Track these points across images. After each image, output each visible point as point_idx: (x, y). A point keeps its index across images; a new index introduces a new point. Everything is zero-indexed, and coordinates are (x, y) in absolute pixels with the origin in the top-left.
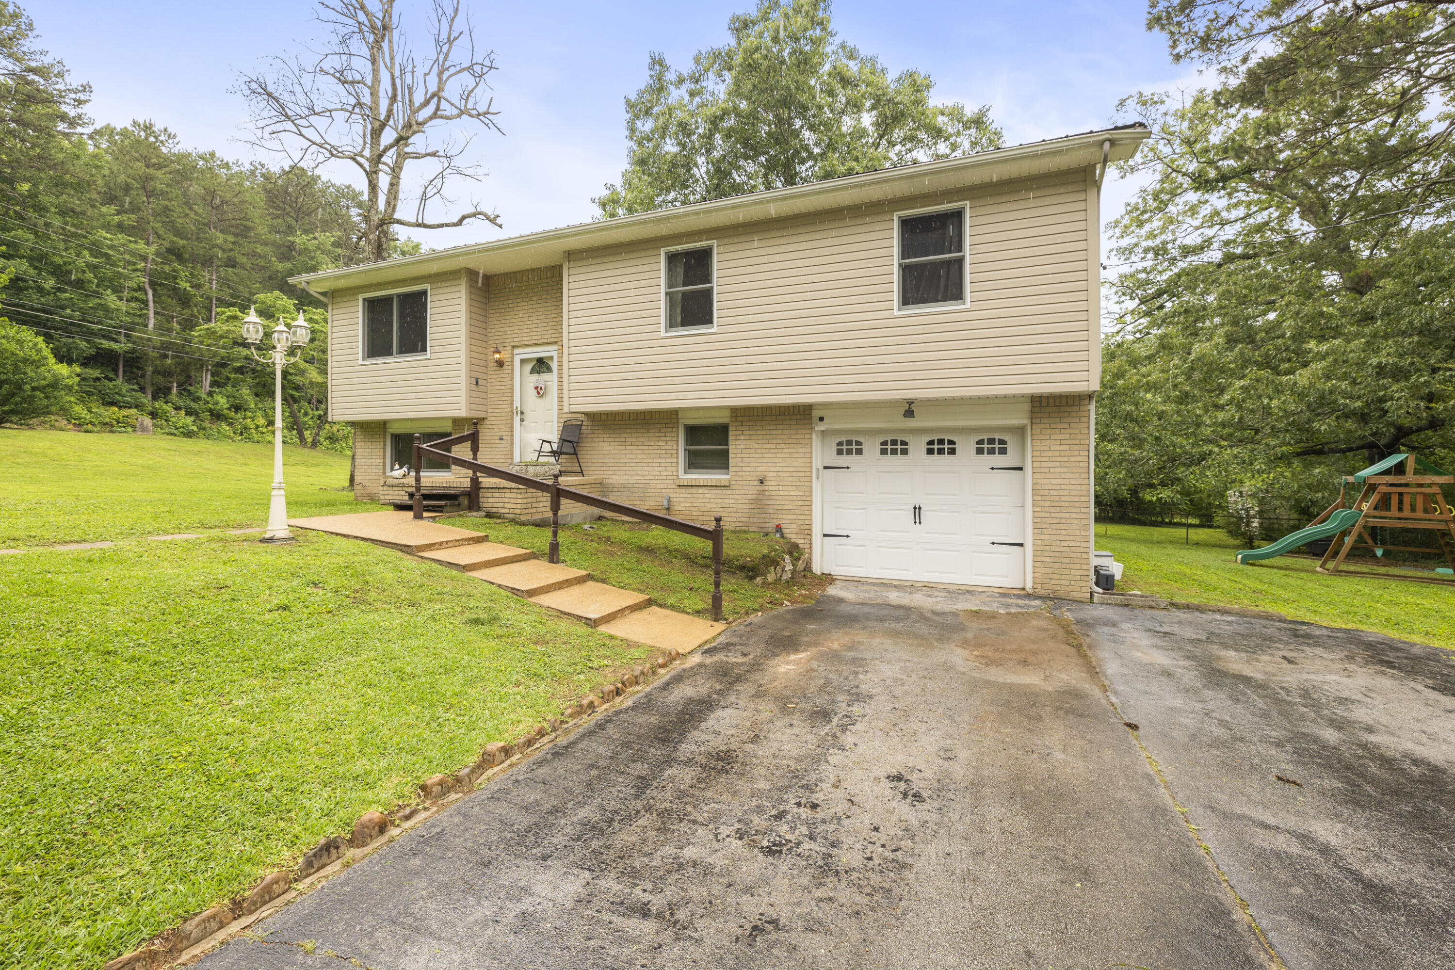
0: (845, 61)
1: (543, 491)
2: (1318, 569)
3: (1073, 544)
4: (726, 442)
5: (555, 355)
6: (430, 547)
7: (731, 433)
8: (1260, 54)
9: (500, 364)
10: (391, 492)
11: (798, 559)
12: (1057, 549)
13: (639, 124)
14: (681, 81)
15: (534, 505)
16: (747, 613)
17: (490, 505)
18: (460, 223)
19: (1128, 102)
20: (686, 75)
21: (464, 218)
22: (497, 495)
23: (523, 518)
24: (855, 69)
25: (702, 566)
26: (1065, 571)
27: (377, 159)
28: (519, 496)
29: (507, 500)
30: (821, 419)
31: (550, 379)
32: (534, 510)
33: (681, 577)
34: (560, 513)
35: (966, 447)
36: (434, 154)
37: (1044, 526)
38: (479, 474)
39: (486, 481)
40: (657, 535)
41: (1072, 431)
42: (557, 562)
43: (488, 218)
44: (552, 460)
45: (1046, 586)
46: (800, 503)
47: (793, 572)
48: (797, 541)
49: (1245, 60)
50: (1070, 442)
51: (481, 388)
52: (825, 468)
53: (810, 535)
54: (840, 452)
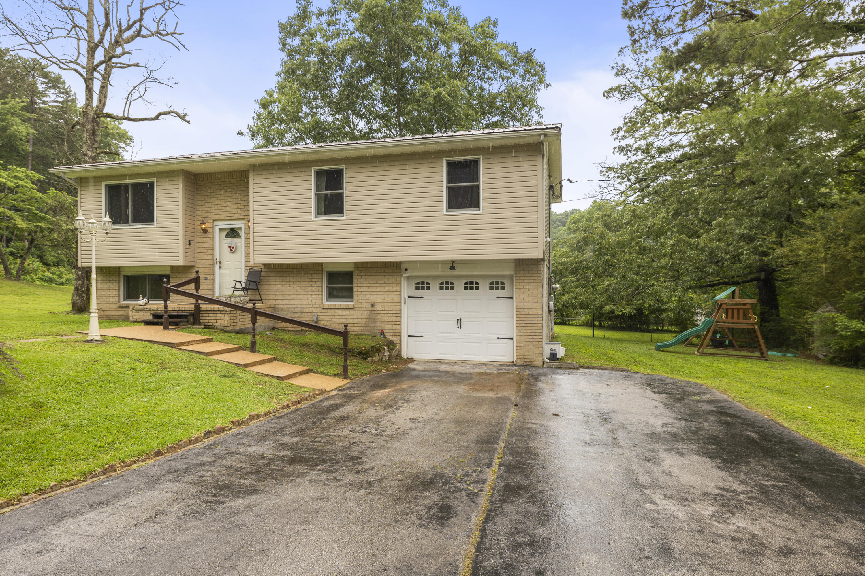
0: (439, 8)
1: (245, 312)
2: (696, 352)
3: (534, 337)
4: (352, 283)
5: (243, 227)
6: (183, 344)
7: (354, 277)
8: (684, 41)
9: (205, 231)
10: (138, 314)
11: (393, 349)
12: (527, 340)
13: (289, 40)
14: (320, 14)
15: (235, 321)
16: (362, 375)
17: (207, 321)
18: (157, 118)
19: (625, 50)
20: (324, 11)
21: (160, 114)
22: (212, 315)
23: (229, 329)
24: (446, 14)
25: (337, 353)
26: (532, 352)
27: (92, 69)
28: (226, 315)
29: (218, 318)
30: (406, 270)
31: (240, 242)
32: (235, 324)
33: (326, 360)
34: (257, 324)
35: (484, 286)
36: (137, 65)
37: (521, 328)
38: (200, 301)
39: (204, 307)
40: (311, 337)
41: (535, 278)
42: (255, 352)
43: (179, 116)
44: (242, 293)
45: (522, 360)
46: (394, 318)
47: (390, 356)
48: (393, 339)
49: (676, 43)
50: (533, 284)
51: (192, 247)
52: (409, 297)
53: (400, 336)
54: (417, 288)
